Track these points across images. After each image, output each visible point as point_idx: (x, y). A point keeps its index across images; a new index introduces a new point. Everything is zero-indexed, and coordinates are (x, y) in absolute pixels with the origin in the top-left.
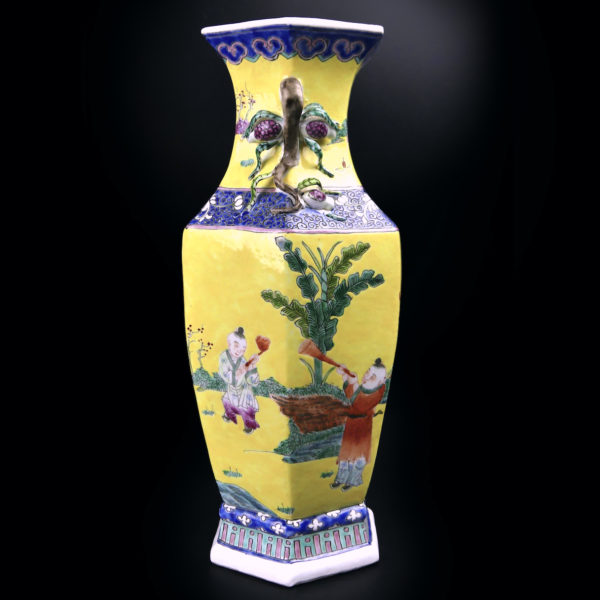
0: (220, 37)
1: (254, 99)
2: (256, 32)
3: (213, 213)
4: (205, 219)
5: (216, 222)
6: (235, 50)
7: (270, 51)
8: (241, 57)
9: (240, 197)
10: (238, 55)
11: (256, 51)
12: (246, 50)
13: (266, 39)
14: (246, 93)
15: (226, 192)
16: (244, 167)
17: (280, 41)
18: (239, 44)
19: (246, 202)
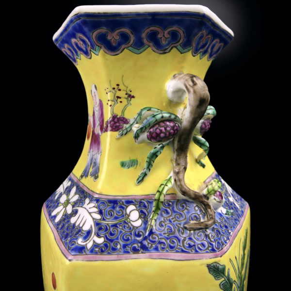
0: (103, 20)
1: (132, 94)
2: (155, 18)
3: (102, 233)
4: (96, 245)
5: (114, 249)
6: (118, 38)
7: (164, 43)
8: (123, 46)
9: (131, 207)
10: (120, 44)
11: (145, 41)
12: (132, 39)
13: (165, 28)
14: (121, 87)
15: (110, 201)
16: (125, 170)
17: (181, 33)
18: (126, 30)
19: (143, 215)
